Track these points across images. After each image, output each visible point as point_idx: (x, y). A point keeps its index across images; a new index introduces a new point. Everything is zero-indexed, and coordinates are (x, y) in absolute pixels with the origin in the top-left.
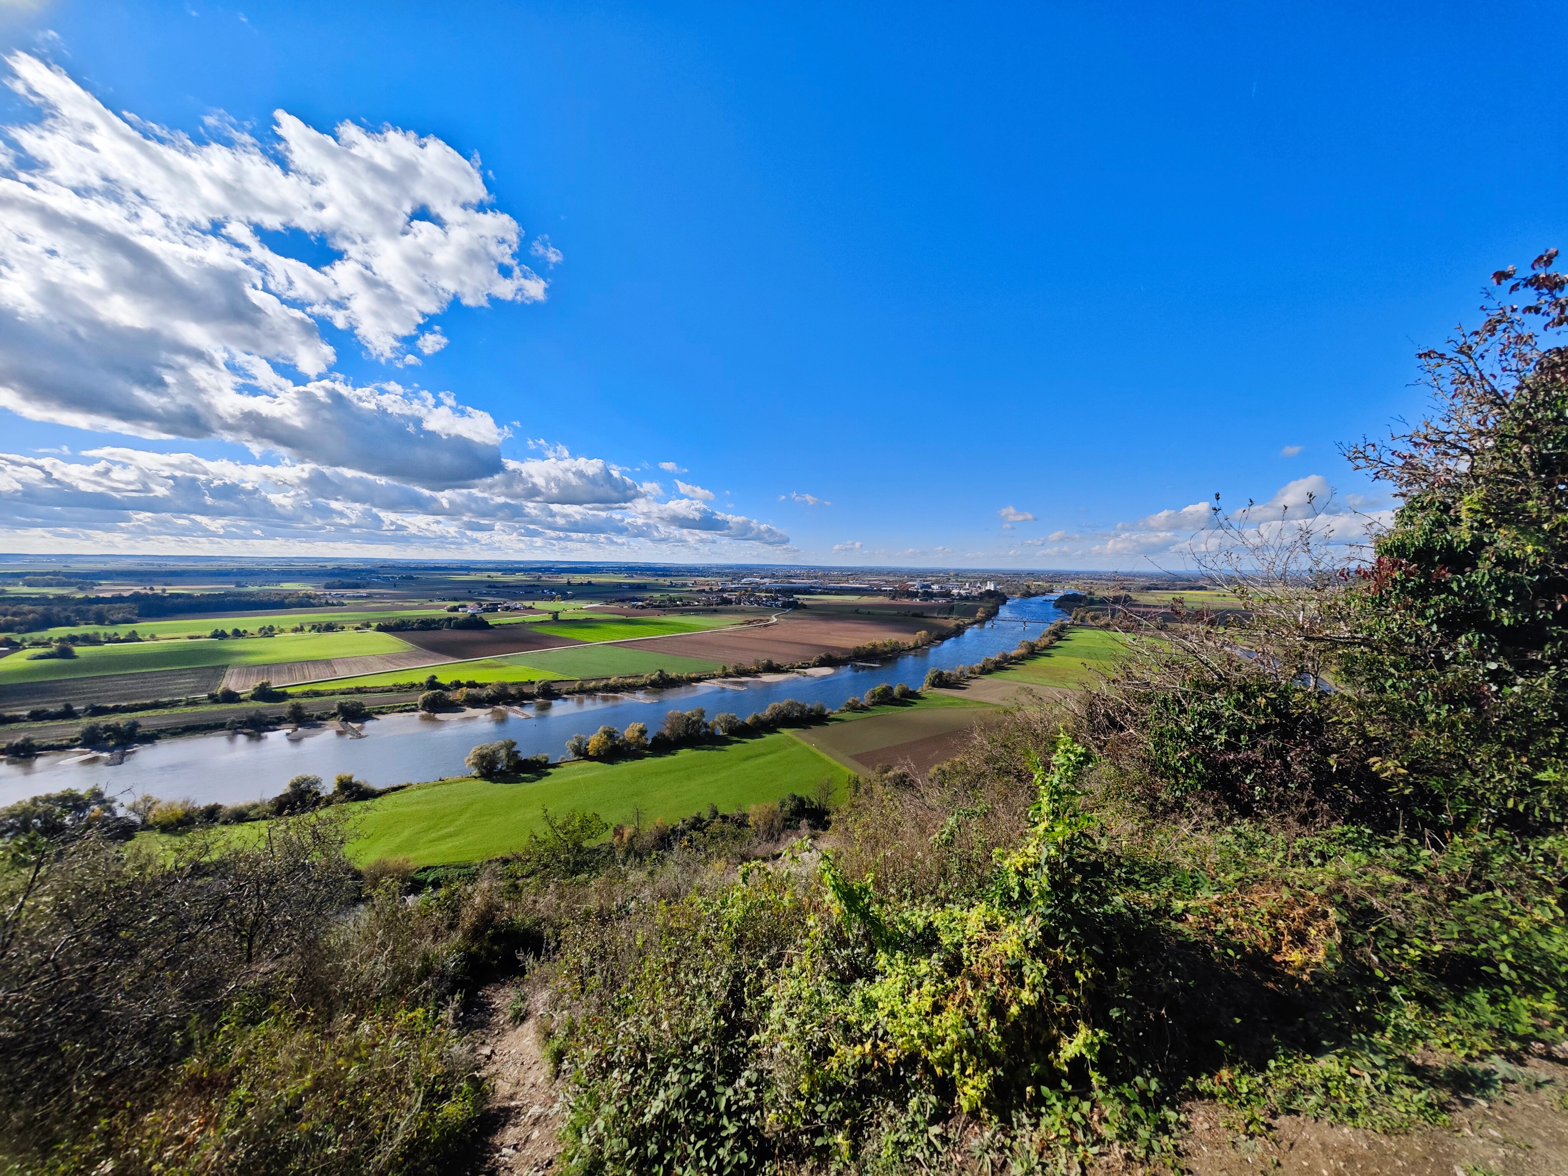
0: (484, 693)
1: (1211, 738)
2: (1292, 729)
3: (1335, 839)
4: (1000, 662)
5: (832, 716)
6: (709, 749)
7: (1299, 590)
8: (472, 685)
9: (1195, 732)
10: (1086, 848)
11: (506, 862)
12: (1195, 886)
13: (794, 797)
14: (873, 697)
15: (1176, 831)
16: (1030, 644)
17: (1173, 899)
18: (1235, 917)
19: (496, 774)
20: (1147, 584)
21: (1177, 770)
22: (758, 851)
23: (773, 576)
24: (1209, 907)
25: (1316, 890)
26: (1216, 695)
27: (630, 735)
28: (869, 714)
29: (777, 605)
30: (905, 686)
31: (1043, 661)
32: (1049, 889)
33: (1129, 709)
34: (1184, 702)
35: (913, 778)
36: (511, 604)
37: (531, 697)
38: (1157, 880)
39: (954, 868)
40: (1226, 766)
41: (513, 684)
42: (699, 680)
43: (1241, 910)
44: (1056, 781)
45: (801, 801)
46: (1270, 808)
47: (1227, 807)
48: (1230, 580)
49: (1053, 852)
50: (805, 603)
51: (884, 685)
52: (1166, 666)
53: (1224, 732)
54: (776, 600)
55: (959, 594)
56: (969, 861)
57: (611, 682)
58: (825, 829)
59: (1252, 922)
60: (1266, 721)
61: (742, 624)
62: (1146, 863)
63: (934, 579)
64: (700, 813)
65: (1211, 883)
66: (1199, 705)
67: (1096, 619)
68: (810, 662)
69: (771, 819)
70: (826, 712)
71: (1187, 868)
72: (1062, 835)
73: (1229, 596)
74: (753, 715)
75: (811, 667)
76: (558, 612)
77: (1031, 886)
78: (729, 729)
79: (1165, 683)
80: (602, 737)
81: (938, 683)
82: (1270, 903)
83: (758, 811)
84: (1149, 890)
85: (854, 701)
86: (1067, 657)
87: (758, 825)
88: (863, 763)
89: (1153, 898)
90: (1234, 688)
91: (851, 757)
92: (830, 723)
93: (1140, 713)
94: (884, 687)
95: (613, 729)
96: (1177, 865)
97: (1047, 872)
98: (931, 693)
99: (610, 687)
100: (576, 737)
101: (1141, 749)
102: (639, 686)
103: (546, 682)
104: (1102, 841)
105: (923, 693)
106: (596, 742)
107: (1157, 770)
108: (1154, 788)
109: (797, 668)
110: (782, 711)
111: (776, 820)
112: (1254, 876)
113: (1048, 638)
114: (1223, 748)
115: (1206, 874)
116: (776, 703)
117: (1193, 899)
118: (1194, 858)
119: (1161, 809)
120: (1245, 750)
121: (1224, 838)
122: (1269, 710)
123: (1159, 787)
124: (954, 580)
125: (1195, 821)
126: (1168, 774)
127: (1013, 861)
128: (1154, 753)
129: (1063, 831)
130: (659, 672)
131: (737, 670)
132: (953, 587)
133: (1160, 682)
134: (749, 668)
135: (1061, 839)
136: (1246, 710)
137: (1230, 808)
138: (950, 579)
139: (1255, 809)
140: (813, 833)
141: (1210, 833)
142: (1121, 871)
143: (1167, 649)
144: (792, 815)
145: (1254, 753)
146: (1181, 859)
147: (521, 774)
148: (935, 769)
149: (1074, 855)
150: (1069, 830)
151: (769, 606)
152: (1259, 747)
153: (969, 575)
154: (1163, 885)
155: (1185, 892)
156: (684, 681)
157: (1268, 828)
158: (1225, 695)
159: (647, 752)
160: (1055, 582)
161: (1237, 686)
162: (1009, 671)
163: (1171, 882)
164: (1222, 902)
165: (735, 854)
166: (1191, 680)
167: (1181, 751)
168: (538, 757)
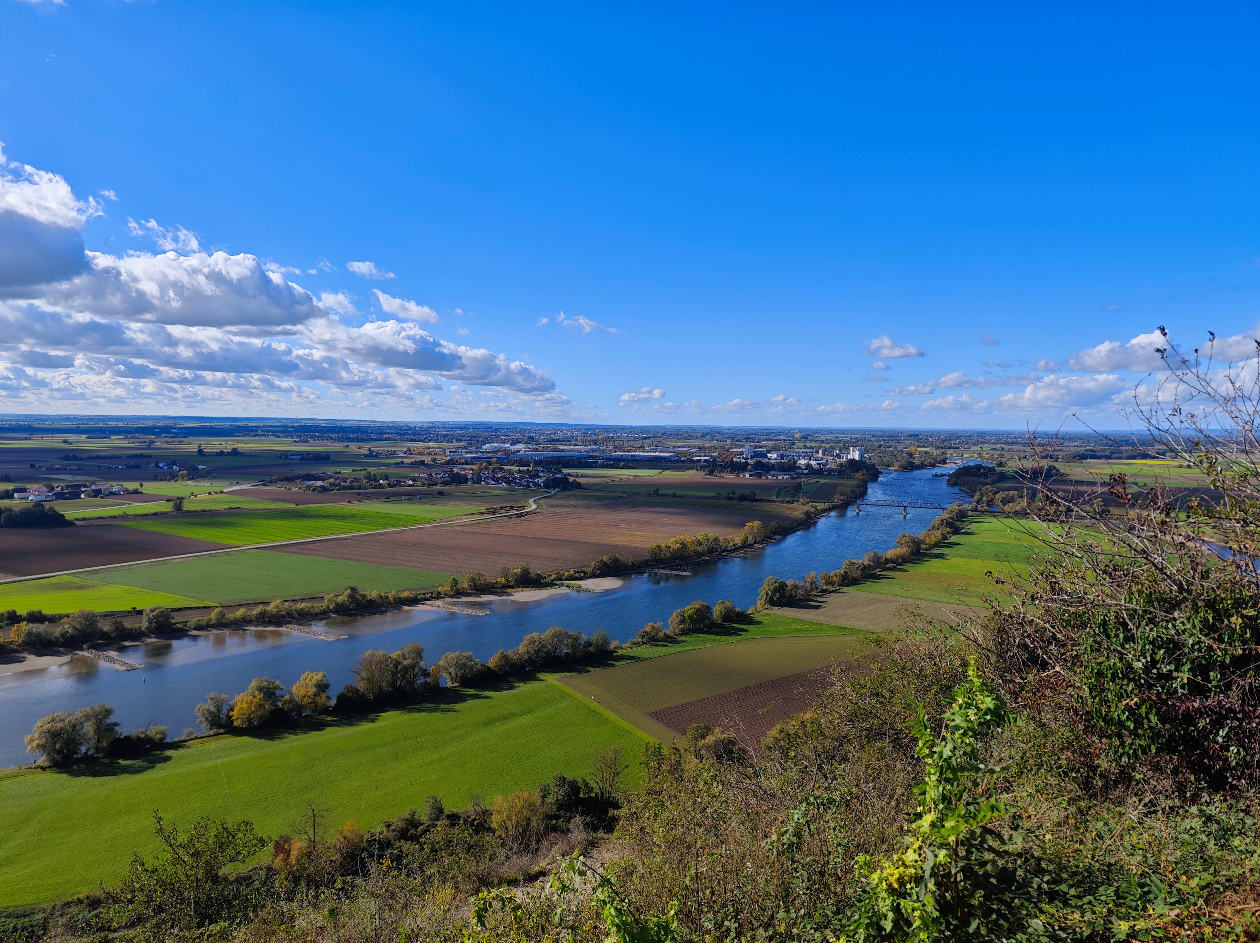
0: (57, 631)
1: (1168, 677)
4: (869, 567)
5: (620, 652)
6: (429, 710)
8: (36, 617)
9: (1147, 669)
10: (990, 850)
11: (95, 903)
12: (1146, 898)
13: (563, 780)
14: (683, 621)
15: (1121, 815)
16: (913, 540)
17: (1114, 919)
19: (79, 761)
20: (1081, 450)
21: (1121, 724)
22: (506, 871)
23: (531, 440)
24: (1165, 929)
26: (1176, 614)
27: (302, 692)
28: (675, 648)
29: (536, 485)
30: (729, 604)
31: (933, 566)
32: (936, 914)
33: (1054, 637)
34: (1131, 626)
35: (742, 745)
36: (104, 486)
37: (136, 635)
38: (1091, 891)
39: (799, 886)
40: (1189, 718)
41: (106, 615)
42: (414, 601)
43: (1208, 930)
44: (947, 753)
45: (574, 787)
46: (1251, 777)
47: (1192, 778)
48: (1193, 445)
49: (942, 858)
50: (579, 480)
51: (697, 604)
52: (1105, 572)
53: (1186, 668)
54: (537, 476)
55: (808, 466)
56: (822, 874)
57: (271, 608)
58: (610, 829)
60: (1244, 650)
61: (482, 514)
62: (1077, 867)
63: (770, 444)
64: (415, 812)
65: (1168, 892)
66: (1151, 630)
67: (1009, 502)
68: (586, 569)
69: (527, 817)
70: (612, 647)
71: (1135, 871)
72: (955, 832)
73: (1189, 467)
74: (499, 654)
75: (587, 578)
76: (182, 498)
77: (910, 911)
78: (461, 678)
79: (1104, 598)
80: (255, 697)
81: (778, 599)
82: (1247, 918)
83: (506, 806)
84: (1081, 906)
85: (653, 628)
86: (966, 559)
87: (507, 828)
88: (667, 724)
89: (1086, 919)
90: (1200, 604)
91: (649, 714)
92: (617, 663)
93: (1069, 643)
94: (698, 606)
95: (274, 683)
96: (1122, 867)
97: (934, 889)
98: (769, 615)
99: (268, 617)
100: (212, 699)
101: (1072, 696)
102: (317, 614)
103: (163, 612)
104: (1014, 836)
105: (756, 614)
106: (245, 706)
107: (1093, 726)
108: (1090, 753)
109: (567, 580)
110: (544, 646)
111: (534, 819)
112: (1227, 880)
113: (939, 532)
114: (1186, 692)
115: (1161, 880)
116: (535, 635)
117: (1142, 917)
118: (1145, 857)
119: (1100, 784)
120: (1215, 694)
121: (1187, 824)
122: (1248, 635)
123: (1097, 751)
124: (801, 445)
125: (1147, 800)
126: (1109, 732)
127: (885, 874)
128: (1090, 701)
129: (957, 826)
130: (349, 591)
131: (475, 584)
132: (799, 456)
133: (1098, 596)
134: (494, 581)
135: (954, 839)
136: (1216, 636)
137: (1196, 779)
138: (794, 444)
139: (1230, 780)
140: (590, 838)
141: (1168, 817)
142: (1042, 880)
143: (1107, 547)
144: (559, 809)
145: (1228, 697)
146: (1127, 858)
147: (121, 761)
148: (775, 731)
149: (973, 862)
150: (965, 825)
151: (524, 485)
152: (1234, 688)
153: (822, 438)
154: (1101, 898)
155: (1130, 907)
156: (390, 603)
157: (1248, 806)
158: (1188, 614)
159: (329, 718)
160: (950, 448)
161: (1204, 600)
162: (884, 580)
163: (1112, 894)
164: (1182, 920)
165: (469, 876)
166: (1140, 592)
167: (1128, 697)
168: (148, 732)
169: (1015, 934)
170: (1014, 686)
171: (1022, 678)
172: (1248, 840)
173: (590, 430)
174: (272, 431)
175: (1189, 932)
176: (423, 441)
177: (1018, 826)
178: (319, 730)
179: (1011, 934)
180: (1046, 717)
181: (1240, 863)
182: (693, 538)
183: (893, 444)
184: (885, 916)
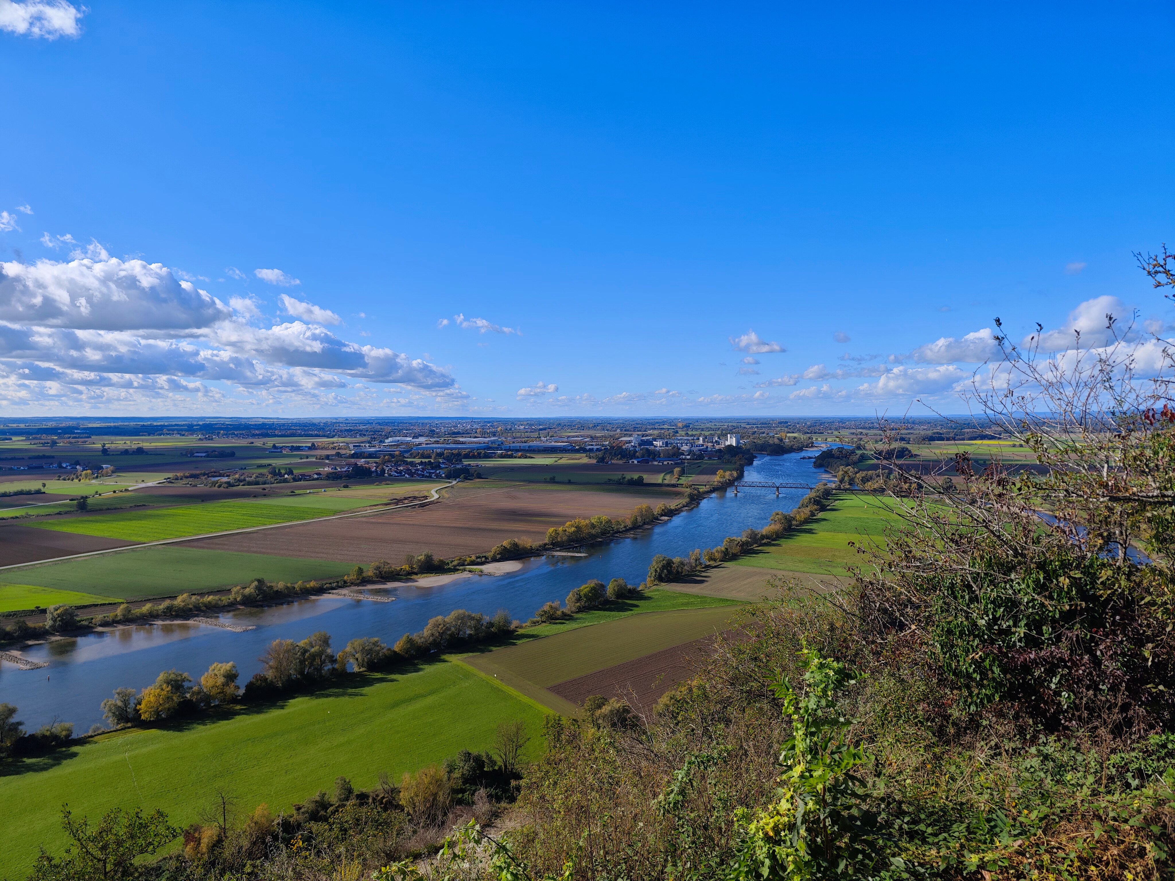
1: (1008, 632)
2: (1101, 615)
3: (1153, 753)
4: (747, 543)
5: (521, 631)
6: (337, 695)
7: (1102, 435)
9: (989, 626)
10: (854, 795)
12: (993, 832)
13: (468, 756)
14: (579, 600)
15: (970, 758)
16: (785, 517)
17: (965, 852)
18: (1040, 868)
20: (930, 433)
21: (969, 676)
22: (414, 845)
23: (432, 433)
24: (1010, 858)
25: (1131, 822)
26: (1013, 576)
27: (211, 682)
28: (572, 625)
29: (438, 475)
30: (621, 582)
31: (803, 540)
32: (807, 858)
33: (910, 601)
34: (975, 587)
35: (636, 712)
37: (40, 634)
38: (946, 829)
39: (685, 841)
40: (1027, 668)
41: (9, 615)
42: (320, 591)
43: (1046, 857)
45: (479, 762)
46: (1080, 718)
47: (1031, 722)
48: (1023, 426)
49: (811, 805)
51: (592, 583)
52: (951, 540)
53: (1023, 623)
54: (438, 467)
56: (706, 828)
57: (179, 602)
58: (512, 800)
59: (1060, 873)
60: (1071, 606)
61: (386, 504)
62: (934, 807)
63: (656, 432)
64: (325, 794)
65: (1012, 826)
66: (992, 590)
67: (868, 481)
68: (487, 555)
69: (434, 792)
70: (512, 627)
71: (983, 808)
72: (823, 781)
73: (1021, 446)
74: (404, 638)
75: (488, 563)
76: (86, 497)
77: (784, 856)
78: (367, 663)
79: (952, 564)
80: (162, 689)
81: (666, 575)
82: (1080, 845)
83: (414, 783)
84: (937, 843)
85: (551, 607)
86: (832, 534)
87: (414, 804)
88: (566, 697)
89: (941, 854)
90: (1032, 566)
91: (549, 689)
92: (518, 642)
93: (923, 605)
94: (592, 585)
95: (181, 675)
96: (972, 805)
97: (805, 835)
98: (658, 590)
99: (175, 611)
100: (119, 694)
101: (926, 653)
102: (224, 606)
103: (67, 610)
104: (877, 782)
105: (647, 590)
106: (152, 699)
107: (945, 679)
108: (943, 704)
109: (469, 565)
110: (448, 629)
111: (441, 793)
112: (1062, 811)
113: (809, 509)
114: (1023, 645)
115: (1006, 816)
116: (440, 618)
117: (990, 849)
118: (991, 794)
119: (952, 731)
120: (1047, 646)
121: (1028, 763)
122: (1074, 593)
123: (950, 701)
124: (683, 433)
125: (993, 743)
126: (959, 684)
127: (761, 823)
128: (941, 656)
129: (824, 775)
130: (256, 583)
131: (380, 572)
132: (682, 443)
133: (946, 562)
134: (398, 569)
135: (822, 786)
136: (1047, 593)
137: (1034, 723)
138: (677, 432)
139: (1063, 722)
140: (494, 809)
141: (1011, 758)
142: (903, 821)
143: (953, 519)
144: (464, 783)
145: (1059, 648)
146: (976, 797)
147: (25, 759)
148: (666, 699)
149: (839, 807)
150: (831, 773)
151: (426, 477)
152: (1064, 640)
153: (703, 426)
154: (955, 835)
155: (980, 841)
156: (296, 593)
157: (1079, 744)
158: (1023, 575)
159: (238, 707)
160: (815, 433)
161: (1036, 563)
162: (761, 555)
163: (964, 830)
164: (1024, 849)
165: (377, 852)
166: (982, 558)
167: (974, 651)
168: (54, 730)
169: (880, 872)
170: (877, 647)
171: (883, 639)
172: (1079, 775)
173: (489, 422)
174: (177, 430)
175: (1030, 860)
176: (328, 437)
177: (880, 773)
178: (228, 719)
179: (876, 871)
180: (905, 673)
181: (1073, 795)
182: (587, 521)
183: (766, 431)
184: (763, 863)
